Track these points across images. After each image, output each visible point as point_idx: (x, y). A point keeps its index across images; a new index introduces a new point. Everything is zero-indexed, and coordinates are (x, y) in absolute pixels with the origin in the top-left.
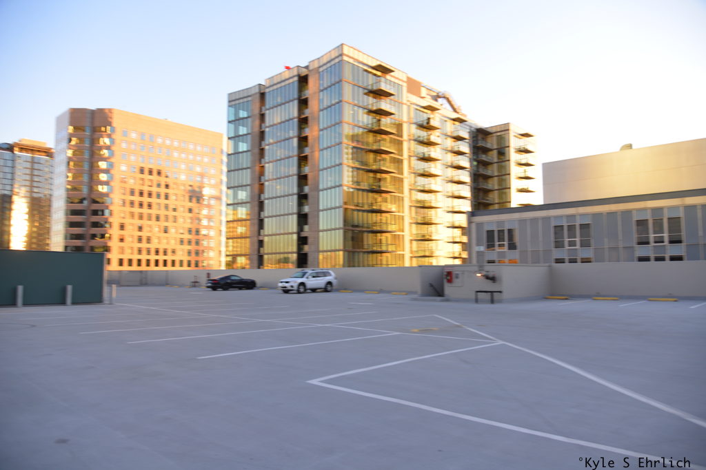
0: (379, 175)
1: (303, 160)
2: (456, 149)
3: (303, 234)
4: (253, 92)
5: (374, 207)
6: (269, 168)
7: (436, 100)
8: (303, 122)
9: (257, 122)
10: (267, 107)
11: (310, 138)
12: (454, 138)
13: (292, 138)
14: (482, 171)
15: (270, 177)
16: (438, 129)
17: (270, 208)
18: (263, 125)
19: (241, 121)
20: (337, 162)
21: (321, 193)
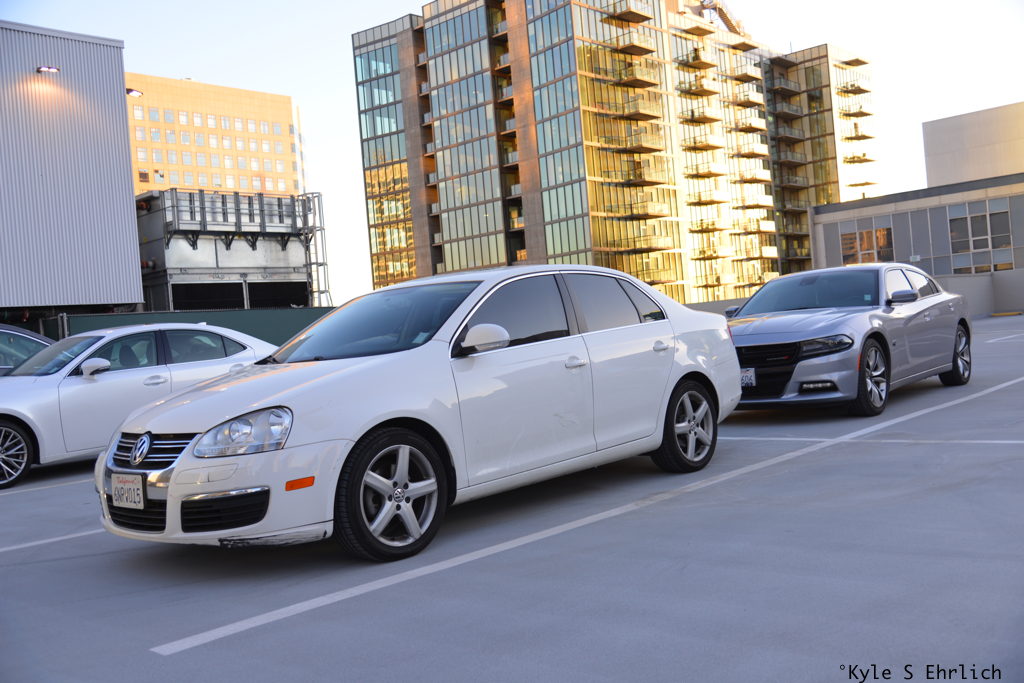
0: (636, 157)
1: (506, 141)
2: (742, 98)
4: (400, 28)
5: (635, 212)
6: (445, 160)
7: (701, 15)
8: (502, 76)
9: (414, 81)
10: (431, 53)
11: (515, 103)
12: (737, 79)
13: (484, 104)
14: (784, 131)
15: (449, 174)
16: (713, 66)
17: (453, 226)
18: (424, 86)
19: (382, 81)
20: (572, 141)
21: (545, 194)
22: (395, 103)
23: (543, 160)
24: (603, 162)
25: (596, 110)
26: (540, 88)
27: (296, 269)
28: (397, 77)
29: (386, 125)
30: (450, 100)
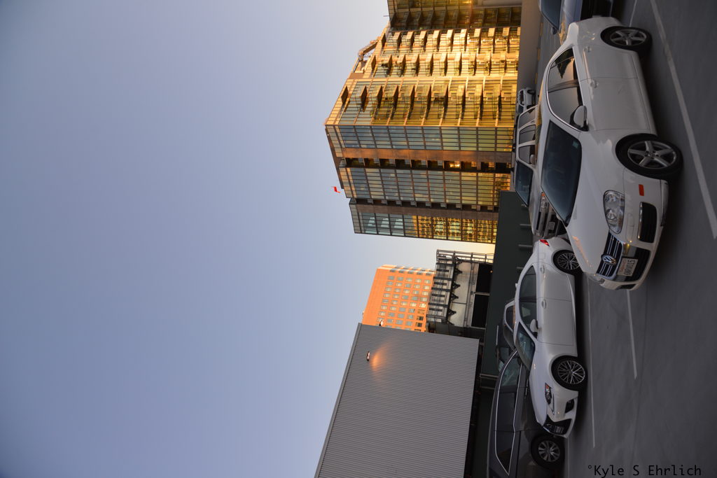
0: (432, 100)
1: (416, 165)
2: (409, 43)
3: (479, 167)
4: (355, 210)
5: (460, 103)
6: (420, 197)
7: (366, 62)
8: (383, 164)
9: (380, 207)
10: (368, 197)
11: (398, 158)
12: (399, 45)
13: (396, 174)
14: (428, 21)
15: (427, 196)
16: (391, 57)
17: (453, 198)
18: (383, 202)
19: (378, 222)
20: (421, 132)
21: (445, 148)
22: (389, 217)
23: (427, 148)
24: (434, 117)
25: (406, 119)
26: (392, 145)
27: (472, 268)
28: (377, 215)
29: (399, 224)
30: (391, 190)
